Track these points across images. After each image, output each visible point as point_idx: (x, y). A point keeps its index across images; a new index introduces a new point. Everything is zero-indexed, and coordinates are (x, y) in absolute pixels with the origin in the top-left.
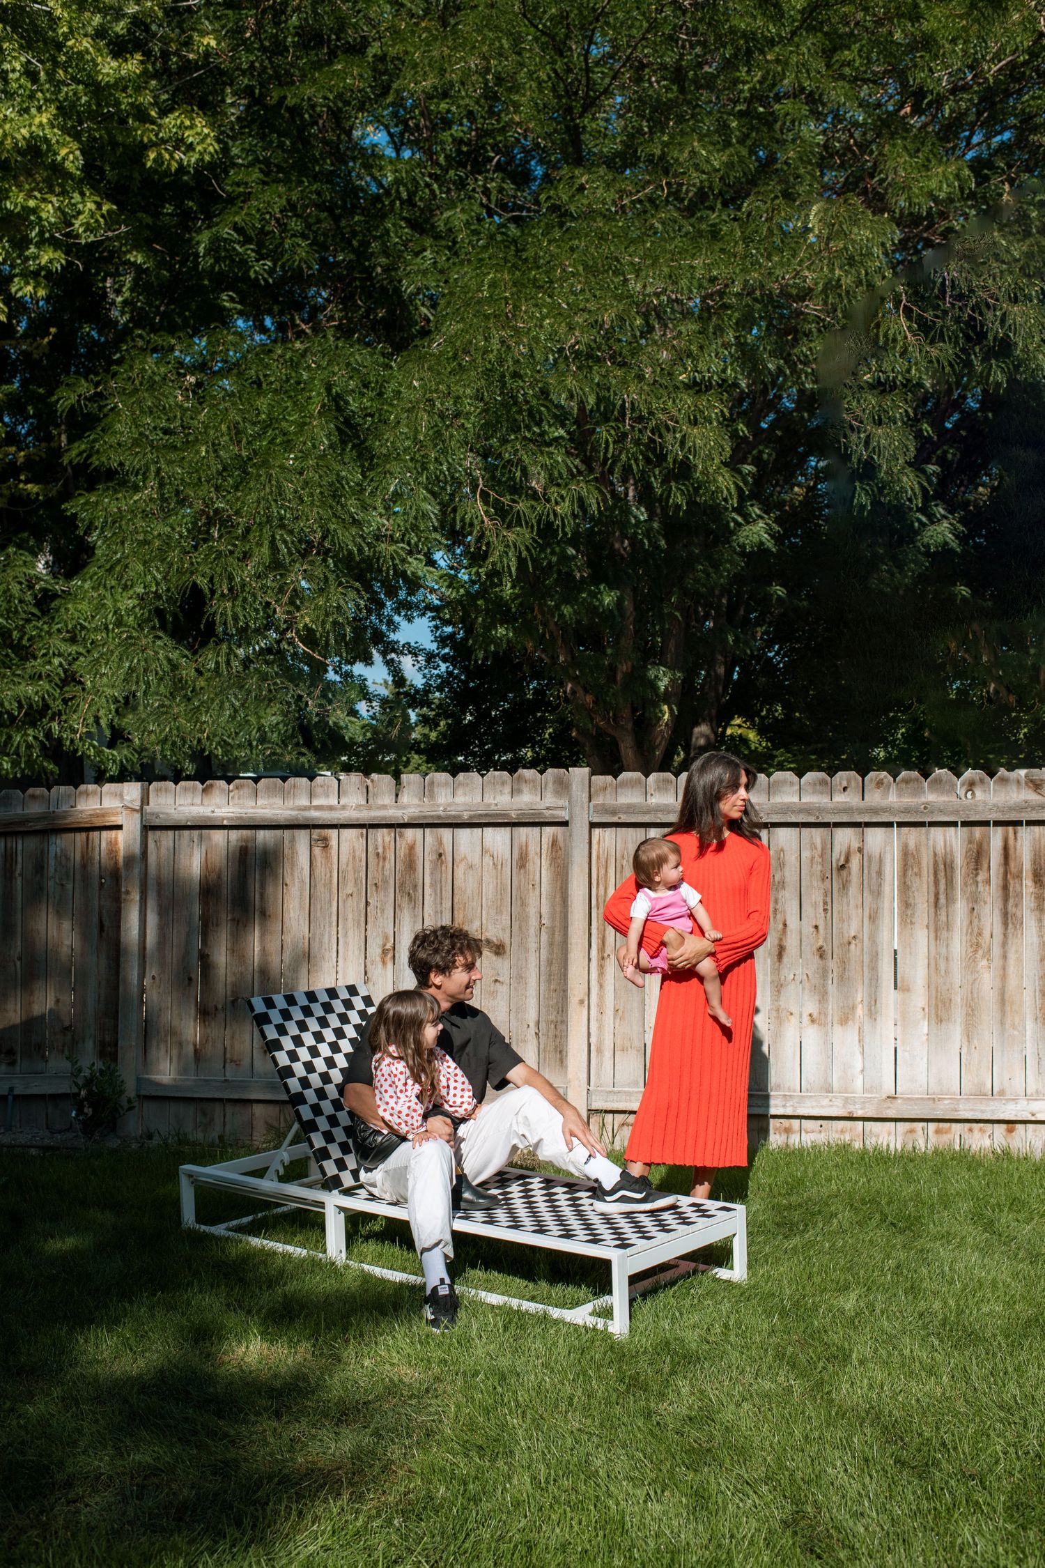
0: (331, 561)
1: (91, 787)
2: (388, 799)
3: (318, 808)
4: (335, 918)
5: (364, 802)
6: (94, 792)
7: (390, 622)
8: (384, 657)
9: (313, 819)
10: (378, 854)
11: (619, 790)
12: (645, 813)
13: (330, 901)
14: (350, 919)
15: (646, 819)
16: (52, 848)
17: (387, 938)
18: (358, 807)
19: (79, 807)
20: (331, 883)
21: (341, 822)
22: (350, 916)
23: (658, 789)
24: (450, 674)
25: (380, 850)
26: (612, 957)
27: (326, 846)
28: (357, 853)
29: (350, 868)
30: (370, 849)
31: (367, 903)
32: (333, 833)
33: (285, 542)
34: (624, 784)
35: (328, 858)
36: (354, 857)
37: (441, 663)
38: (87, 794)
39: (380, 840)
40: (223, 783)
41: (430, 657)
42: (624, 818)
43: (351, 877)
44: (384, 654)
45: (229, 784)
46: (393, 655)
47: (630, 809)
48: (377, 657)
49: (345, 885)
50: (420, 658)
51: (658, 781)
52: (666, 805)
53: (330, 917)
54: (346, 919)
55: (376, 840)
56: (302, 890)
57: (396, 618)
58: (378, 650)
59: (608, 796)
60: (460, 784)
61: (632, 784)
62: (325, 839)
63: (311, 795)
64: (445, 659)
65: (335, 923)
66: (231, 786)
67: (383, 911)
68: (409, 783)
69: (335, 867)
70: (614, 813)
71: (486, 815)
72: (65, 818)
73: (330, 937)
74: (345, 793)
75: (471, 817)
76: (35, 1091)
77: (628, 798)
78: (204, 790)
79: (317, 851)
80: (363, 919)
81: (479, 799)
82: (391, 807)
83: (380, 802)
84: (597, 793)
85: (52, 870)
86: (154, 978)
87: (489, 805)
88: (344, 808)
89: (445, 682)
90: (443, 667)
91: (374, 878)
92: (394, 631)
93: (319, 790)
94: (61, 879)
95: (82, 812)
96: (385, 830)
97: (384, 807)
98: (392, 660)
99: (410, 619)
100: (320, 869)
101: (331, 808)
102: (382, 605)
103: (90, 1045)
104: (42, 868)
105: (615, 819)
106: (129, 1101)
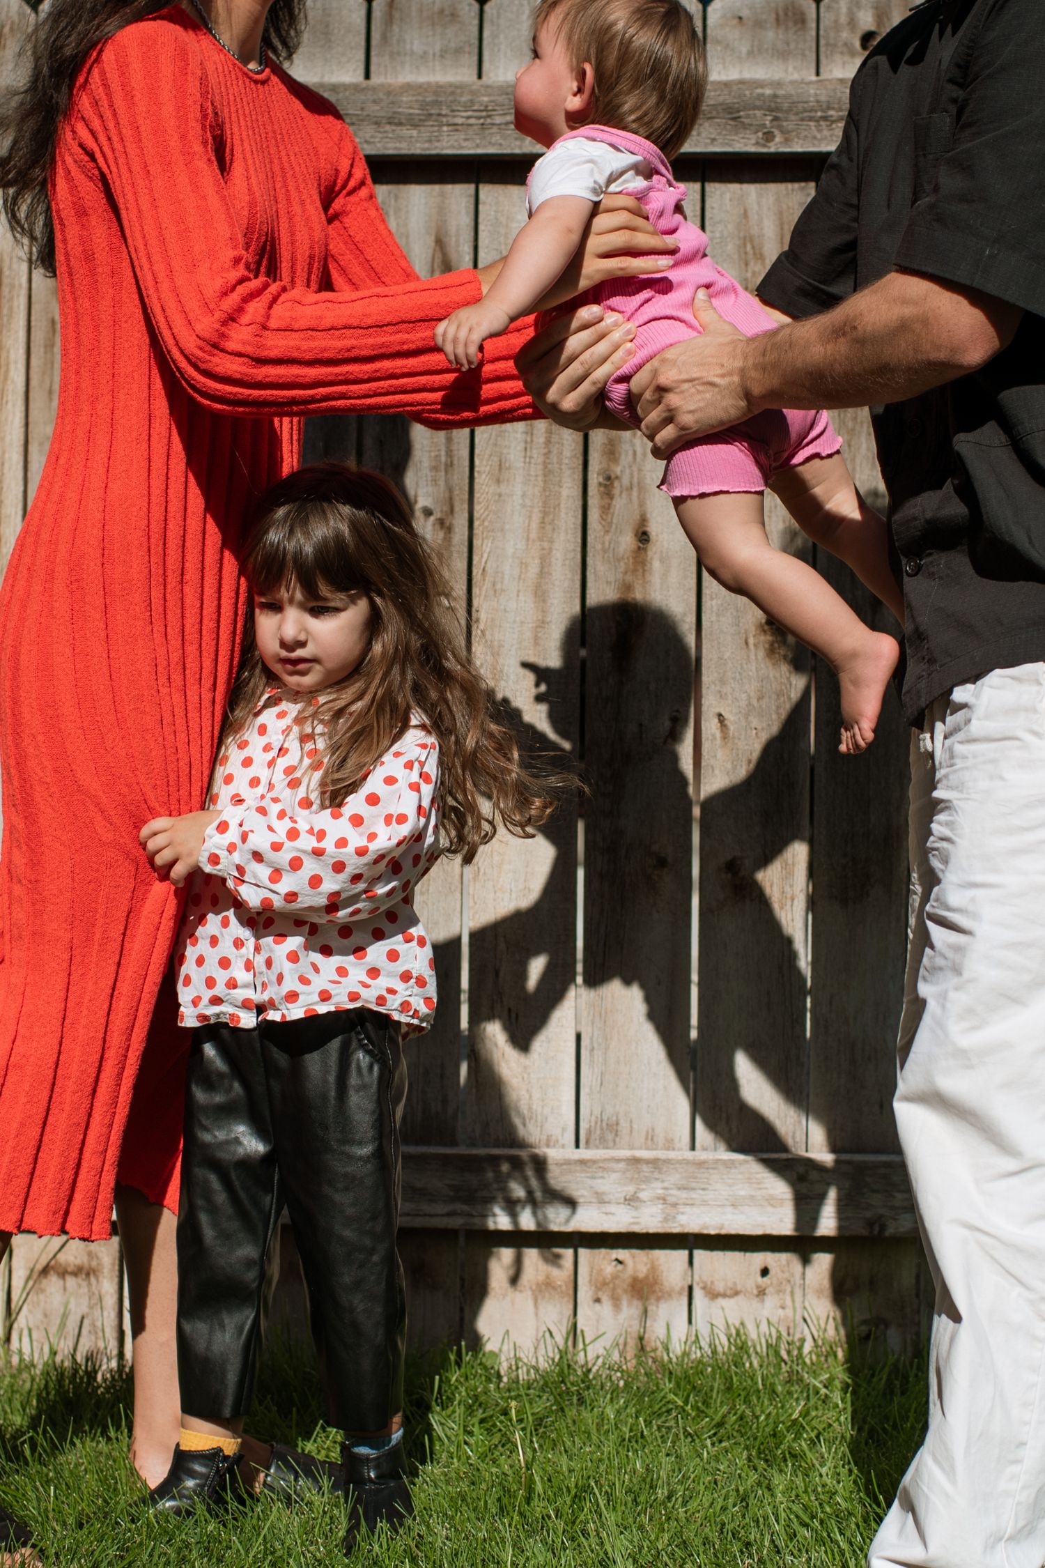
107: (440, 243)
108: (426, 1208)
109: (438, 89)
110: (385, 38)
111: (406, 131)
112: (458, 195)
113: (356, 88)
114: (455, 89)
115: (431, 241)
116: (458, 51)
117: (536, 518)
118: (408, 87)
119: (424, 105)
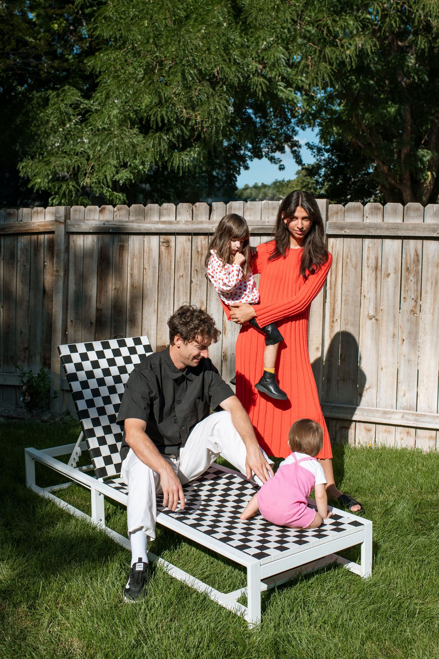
0: (225, 87)
1: (40, 209)
2: (204, 218)
3: (164, 222)
4: (172, 290)
5: (191, 219)
6: (41, 212)
7: (293, 131)
8: (291, 149)
9: (160, 229)
10: (198, 252)
11: (346, 214)
12: (362, 229)
13: (170, 280)
14: (181, 291)
15: (362, 233)
16: (19, 244)
17: (202, 303)
18: (186, 222)
19: (33, 221)
20: (171, 269)
21: (176, 231)
22: (181, 289)
23: (372, 213)
24: (330, 159)
25: (199, 249)
26: (339, 321)
27: (168, 246)
28: (186, 251)
29: (182, 260)
30: (194, 248)
31: (191, 282)
32: (172, 238)
33: (190, 74)
34: (349, 210)
35: (169, 253)
36: (184, 253)
37: (325, 153)
38: (37, 213)
39: (199, 243)
40: (110, 207)
41: (319, 150)
42: (348, 232)
43: (182, 265)
44: (291, 147)
45: (114, 207)
46: (296, 148)
47: (352, 226)
48: (287, 149)
49: (179, 270)
50: (315, 150)
51: (371, 208)
52: (376, 224)
53: (170, 289)
54: (179, 291)
55: (197, 243)
56: (154, 272)
57: (297, 128)
58: (288, 145)
59: (339, 218)
60: (247, 209)
61: (355, 210)
62: (168, 242)
63: (160, 215)
64: (327, 151)
65: (172, 293)
66: (115, 209)
67: (200, 286)
68: (217, 208)
69: (173, 258)
70: (342, 228)
71: (262, 229)
72: (25, 227)
73: (169, 302)
74: (179, 214)
75: (253, 229)
76: (9, 383)
77: (353, 218)
78: (100, 211)
79: (163, 248)
80: (189, 291)
81: (259, 219)
82: (206, 222)
83: (200, 219)
84: (332, 215)
85: (19, 257)
86: (72, 321)
87: (264, 222)
88: (178, 223)
89: (328, 163)
90: (326, 155)
91: (195, 266)
92: (295, 135)
93: (165, 212)
94: (23, 262)
95: (33, 223)
96: (202, 237)
97: (201, 222)
98: (295, 151)
99: (304, 129)
100: (165, 261)
101: (170, 223)
102: (290, 122)
103: (38, 358)
104: (14, 255)
105: (343, 233)
106: (55, 393)
107: (416, 251)
108: (409, 422)
109: (416, 224)
110: (406, 213)
111: (410, 232)
112: (419, 242)
113: (401, 224)
114: (419, 224)
115: (414, 250)
116: (420, 216)
117: (433, 301)
118: (410, 224)
119: (413, 227)
